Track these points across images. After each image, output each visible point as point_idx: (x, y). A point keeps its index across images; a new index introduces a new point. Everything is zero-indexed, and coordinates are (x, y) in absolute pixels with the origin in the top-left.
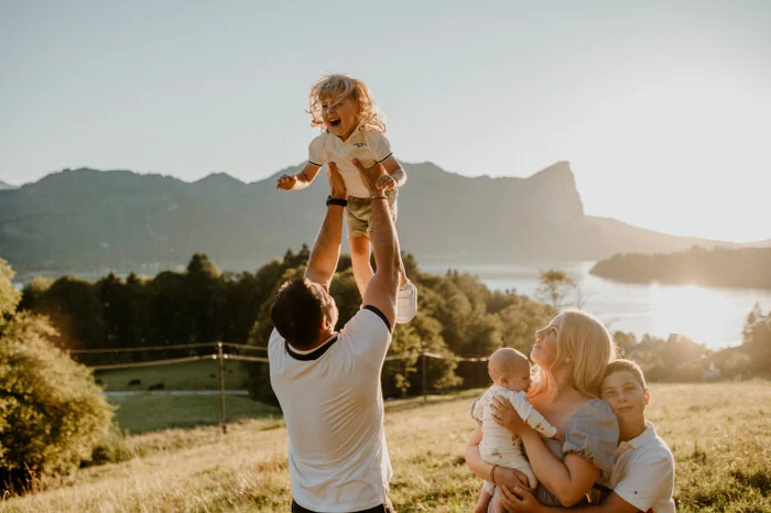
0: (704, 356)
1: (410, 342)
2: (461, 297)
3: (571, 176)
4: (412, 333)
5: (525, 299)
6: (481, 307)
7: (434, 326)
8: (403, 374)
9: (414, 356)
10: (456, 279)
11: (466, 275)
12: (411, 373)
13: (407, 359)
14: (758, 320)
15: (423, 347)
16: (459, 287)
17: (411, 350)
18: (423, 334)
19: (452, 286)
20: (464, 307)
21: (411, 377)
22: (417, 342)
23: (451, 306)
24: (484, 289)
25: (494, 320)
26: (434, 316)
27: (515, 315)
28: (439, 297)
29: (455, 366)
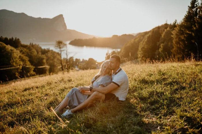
0: (97, 64)
1: (19, 63)
2: (34, 50)
3: (63, 18)
4: (20, 61)
5: (52, 51)
6: (40, 53)
7: (26, 59)
8: (18, 72)
9: (21, 67)
10: (32, 45)
11: (35, 44)
12: (20, 72)
13: (19, 68)
14: (108, 54)
15: (23, 64)
16: (33, 48)
17: (20, 65)
18: (23, 60)
19: (32, 47)
20: (35, 53)
21: (20, 73)
22: (22, 63)
23: (31, 53)
24: (40, 48)
25: (44, 56)
26: (26, 56)
27: (49, 55)
28: (28, 51)
29: (33, 69)
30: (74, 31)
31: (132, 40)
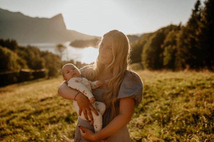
2: (32, 53)
5: (51, 53)
6: (38, 56)
7: (24, 62)
8: (16, 77)
17: (17, 69)
18: (21, 64)
19: (29, 50)
20: (33, 56)
24: (39, 50)
25: (43, 59)
28: (25, 53)
30: (74, 32)
31: (137, 42)
